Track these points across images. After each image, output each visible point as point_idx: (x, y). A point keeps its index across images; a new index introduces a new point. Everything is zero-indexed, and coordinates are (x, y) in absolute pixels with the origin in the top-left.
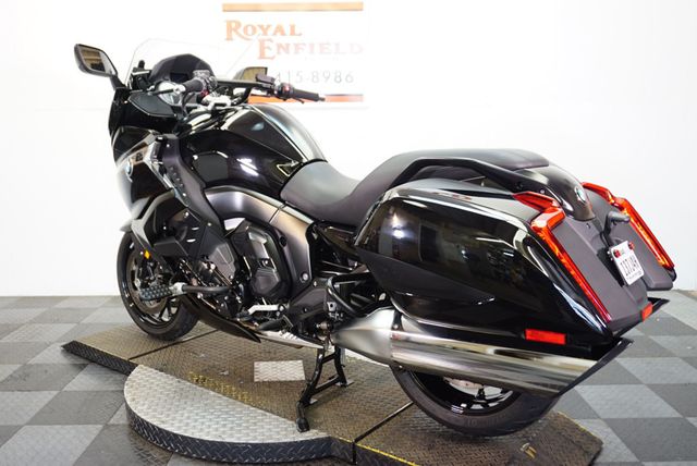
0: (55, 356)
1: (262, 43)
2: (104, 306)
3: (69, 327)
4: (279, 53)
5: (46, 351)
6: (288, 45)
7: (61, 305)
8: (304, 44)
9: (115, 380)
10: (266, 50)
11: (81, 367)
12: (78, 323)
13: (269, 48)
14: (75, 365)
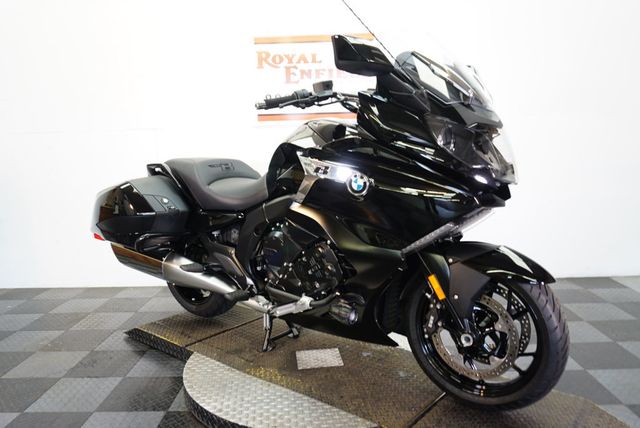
0: (118, 343)
1: (288, 69)
2: (156, 296)
3: (129, 315)
4: (302, 78)
5: (110, 338)
6: (310, 71)
7: (120, 295)
8: (324, 70)
9: (172, 366)
10: (292, 76)
11: (142, 353)
12: (136, 312)
13: (293, 74)
14: (135, 352)
